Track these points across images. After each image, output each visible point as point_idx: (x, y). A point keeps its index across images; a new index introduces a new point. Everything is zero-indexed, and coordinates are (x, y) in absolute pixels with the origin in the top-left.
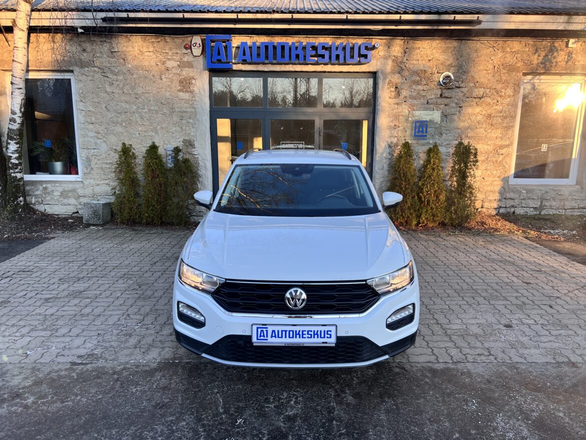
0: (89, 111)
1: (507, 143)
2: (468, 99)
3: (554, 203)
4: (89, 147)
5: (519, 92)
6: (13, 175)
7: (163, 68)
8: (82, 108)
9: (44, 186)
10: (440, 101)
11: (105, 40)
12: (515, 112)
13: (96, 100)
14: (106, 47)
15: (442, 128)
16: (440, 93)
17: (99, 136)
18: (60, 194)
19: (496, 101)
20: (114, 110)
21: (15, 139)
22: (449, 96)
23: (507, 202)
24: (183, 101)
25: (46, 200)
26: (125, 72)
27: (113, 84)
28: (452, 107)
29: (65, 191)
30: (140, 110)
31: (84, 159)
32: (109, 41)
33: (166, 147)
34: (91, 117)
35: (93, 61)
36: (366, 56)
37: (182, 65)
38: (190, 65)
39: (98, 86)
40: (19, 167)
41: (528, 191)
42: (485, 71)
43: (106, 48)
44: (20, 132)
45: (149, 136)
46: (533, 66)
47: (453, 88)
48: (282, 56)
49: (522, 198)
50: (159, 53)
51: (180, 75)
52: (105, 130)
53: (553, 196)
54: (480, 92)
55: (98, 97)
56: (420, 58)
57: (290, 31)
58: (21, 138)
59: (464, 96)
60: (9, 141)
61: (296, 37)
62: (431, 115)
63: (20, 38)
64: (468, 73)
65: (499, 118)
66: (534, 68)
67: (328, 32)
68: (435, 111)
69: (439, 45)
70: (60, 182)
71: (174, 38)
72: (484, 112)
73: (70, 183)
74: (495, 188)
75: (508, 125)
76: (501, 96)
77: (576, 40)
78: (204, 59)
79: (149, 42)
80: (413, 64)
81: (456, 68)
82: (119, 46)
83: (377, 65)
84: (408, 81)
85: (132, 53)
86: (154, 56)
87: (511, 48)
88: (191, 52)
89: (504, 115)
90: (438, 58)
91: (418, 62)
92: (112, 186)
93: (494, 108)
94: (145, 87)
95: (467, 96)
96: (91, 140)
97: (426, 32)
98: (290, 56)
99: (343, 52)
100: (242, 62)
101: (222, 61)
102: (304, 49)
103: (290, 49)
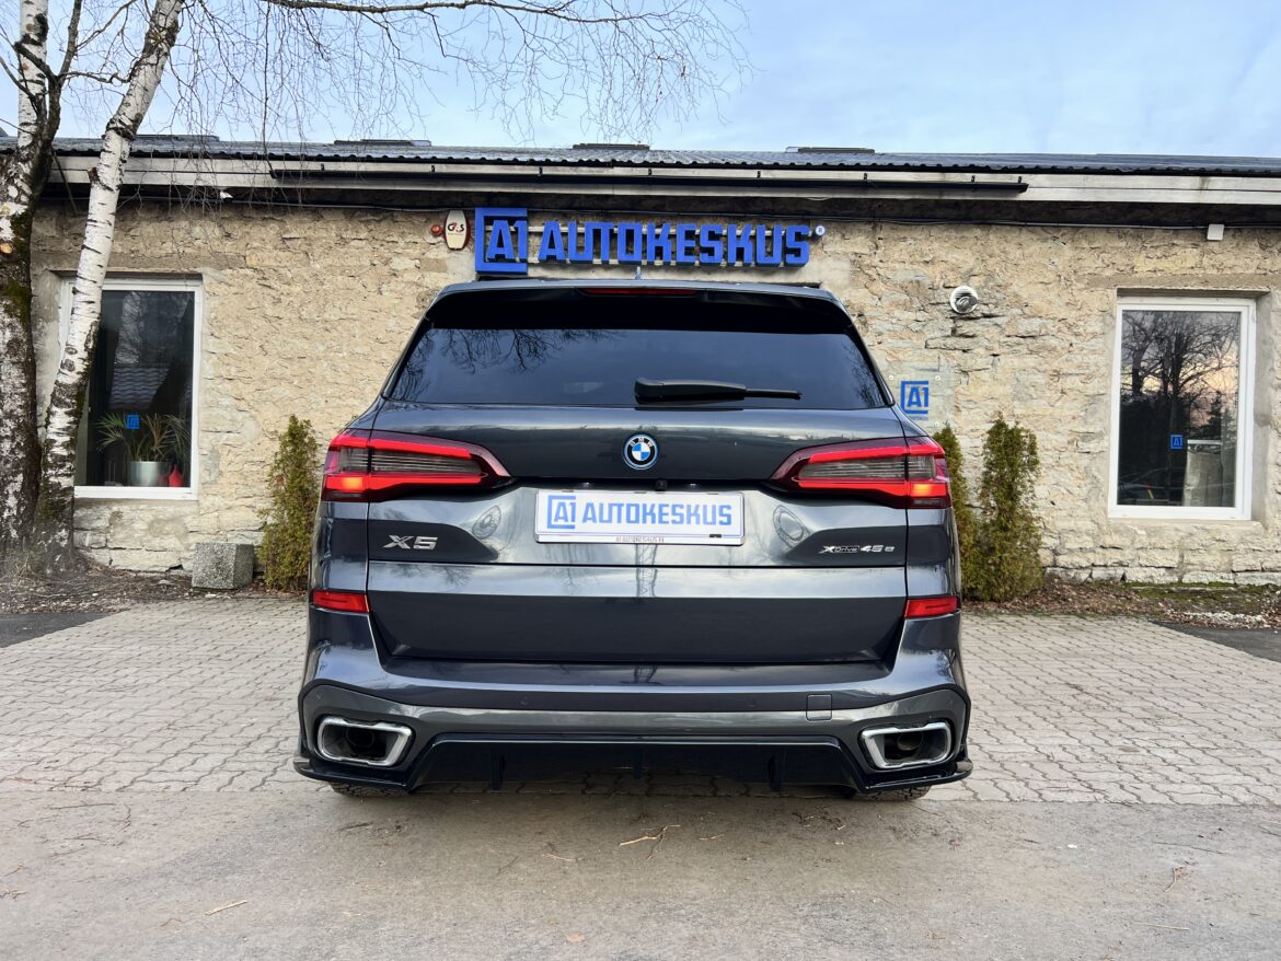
0: (226, 354)
1: (1098, 430)
2: (1009, 339)
3: (1208, 559)
4: (219, 429)
5: (1114, 327)
6: (52, 479)
7: (386, 269)
8: (211, 349)
9: (115, 508)
10: (951, 342)
11: (271, 215)
12: (1109, 366)
13: (240, 333)
15: (961, 397)
16: (952, 325)
17: (242, 405)
18: (145, 527)
19: (1067, 345)
20: (279, 353)
21: (68, 405)
22: (971, 334)
23: (1106, 552)
25: (115, 540)
26: (307, 277)
27: (279, 301)
28: (978, 354)
29: (157, 521)
31: (205, 453)
32: (279, 219)
34: (228, 367)
35: (245, 257)
36: (797, 252)
37: (424, 265)
38: (440, 266)
39: (250, 304)
40: (68, 465)
41: (1151, 532)
42: (1040, 286)
43: (272, 232)
44: (78, 392)
45: (347, 405)
46: (1137, 275)
47: (977, 318)
48: (627, 251)
49: (1139, 546)
50: (379, 242)
51: (418, 285)
52: (256, 394)
53: (1204, 542)
54: (1033, 325)
55: (247, 327)
56: (906, 258)
57: (644, 203)
58: (80, 405)
59: (1002, 333)
60: (54, 409)
61: (657, 216)
62: (934, 370)
63: (102, 204)
64: (1006, 287)
65: (1077, 378)
66: (1140, 280)
67: (721, 207)
68: (943, 361)
69: (945, 233)
70: (149, 502)
71: (409, 214)
72: (1045, 367)
73: (170, 505)
74: (1080, 523)
75: (1096, 392)
76: (1080, 335)
77: (1222, 227)
78: (470, 254)
79: (361, 222)
80: (894, 270)
81: (983, 278)
82: (299, 228)
83: (820, 271)
84: (885, 302)
85: (324, 240)
86: (368, 248)
87: (1090, 242)
88: (443, 240)
89: (1087, 372)
90: (945, 259)
91: (903, 266)
92: (259, 511)
93: (1064, 358)
94: (347, 307)
95: (1007, 333)
96: (225, 413)
97: (917, 208)
98: (645, 252)
99: (751, 243)
100: (547, 261)
101: (507, 257)
102: (673, 237)
103: (644, 238)
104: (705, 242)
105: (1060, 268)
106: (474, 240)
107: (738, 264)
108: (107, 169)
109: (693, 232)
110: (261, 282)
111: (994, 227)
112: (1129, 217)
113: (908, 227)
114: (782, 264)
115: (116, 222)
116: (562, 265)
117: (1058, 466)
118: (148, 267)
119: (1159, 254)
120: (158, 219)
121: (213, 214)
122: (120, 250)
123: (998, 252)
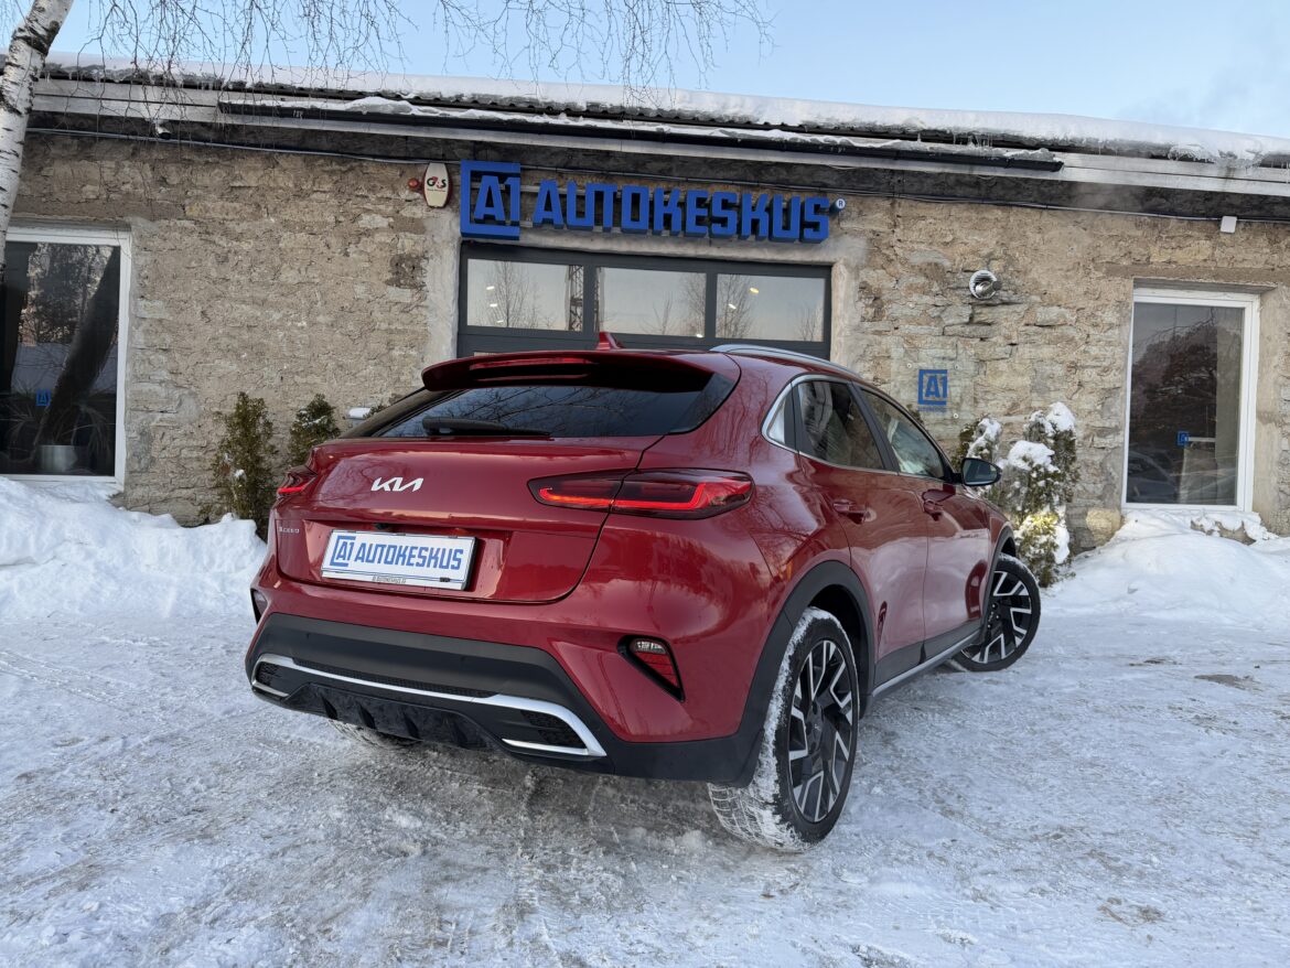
0: (160, 321)
1: (1113, 425)
2: (1024, 329)
4: (151, 407)
5: (1129, 319)
7: (354, 227)
8: (145, 314)
10: (968, 329)
11: (217, 159)
12: (1127, 359)
13: (181, 295)
14: (214, 177)
15: (979, 388)
16: (970, 312)
17: (181, 380)
19: (1085, 336)
20: (224, 321)
22: (990, 321)
24: (394, 309)
26: (259, 233)
27: (226, 259)
28: (995, 343)
30: (289, 324)
31: (134, 435)
32: (227, 163)
34: (163, 335)
35: (183, 206)
36: (815, 226)
37: (400, 225)
38: (417, 227)
39: (189, 262)
42: (1059, 272)
43: (218, 179)
45: (306, 383)
46: (1153, 266)
47: (996, 305)
48: (633, 220)
50: (346, 196)
51: (392, 247)
52: (195, 368)
54: (1052, 313)
55: (185, 290)
56: (924, 237)
59: (1018, 322)
61: (663, 180)
62: (952, 360)
64: (1025, 273)
65: (1094, 371)
66: (1157, 270)
67: (732, 174)
68: (961, 351)
69: (965, 214)
71: (382, 164)
72: (1063, 358)
75: (1112, 385)
76: (1095, 325)
77: (1235, 219)
78: (453, 214)
79: (324, 171)
80: (912, 250)
81: (1003, 262)
82: (251, 173)
83: (835, 249)
84: (903, 285)
85: (280, 191)
86: (334, 202)
87: (1108, 229)
88: (422, 197)
89: (1105, 364)
90: (965, 240)
91: (922, 247)
92: (199, 504)
93: (1082, 348)
94: (306, 269)
95: (1025, 321)
96: (157, 388)
97: (937, 185)
98: (651, 220)
99: (767, 215)
100: (543, 225)
101: (497, 218)
102: (682, 205)
103: (652, 204)
104: (718, 212)
105: (1079, 255)
106: (456, 196)
107: (752, 238)
108: (14, 87)
109: (705, 199)
110: (204, 237)
111: (1015, 209)
112: (1147, 204)
113: (927, 205)
114: (797, 242)
116: (558, 230)
118: (62, 215)
119: (1174, 244)
120: (75, 157)
121: (143, 153)
122: (28, 192)
123: (1018, 236)
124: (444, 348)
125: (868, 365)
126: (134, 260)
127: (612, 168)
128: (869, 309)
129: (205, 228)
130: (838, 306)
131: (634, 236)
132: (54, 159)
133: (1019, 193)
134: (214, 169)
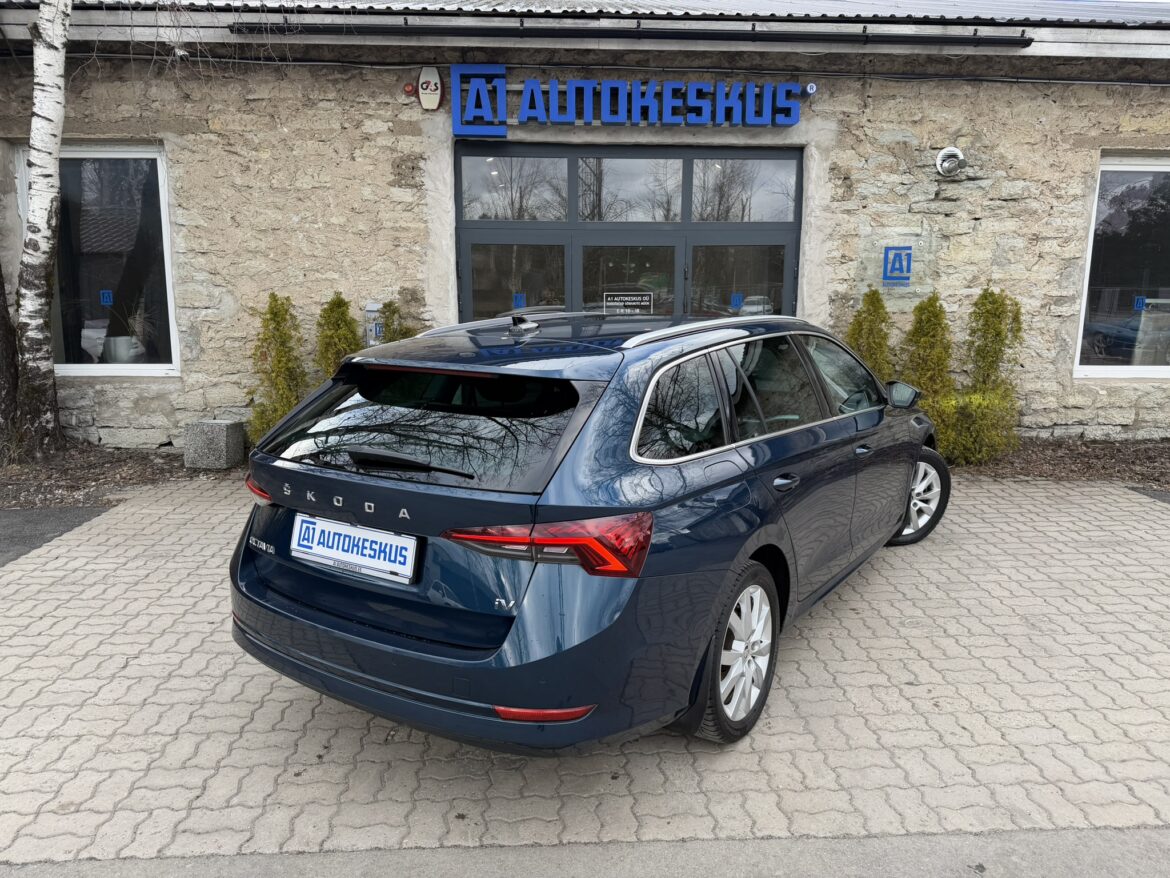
0: (197, 227)
1: (1071, 293)
2: (991, 202)
3: (1160, 416)
4: (196, 304)
5: (1095, 189)
6: (31, 364)
7: (358, 132)
8: (180, 221)
9: (98, 387)
10: (934, 206)
11: (232, 74)
12: (1087, 229)
13: (211, 203)
14: (233, 91)
15: (941, 262)
16: (936, 189)
17: (218, 280)
18: (131, 405)
19: (1048, 208)
20: (251, 225)
21: (39, 288)
22: (955, 197)
23: (1069, 412)
24: (398, 208)
25: (104, 419)
26: (276, 143)
27: (248, 168)
28: (960, 218)
29: (142, 398)
31: (184, 329)
32: (241, 77)
33: (362, 304)
34: (200, 240)
35: (207, 121)
36: (787, 112)
37: (399, 129)
38: (414, 129)
39: (217, 172)
40: (45, 348)
41: (1112, 392)
42: (1026, 146)
43: (234, 93)
44: (47, 272)
45: (326, 279)
46: (1122, 136)
47: (962, 181)
48: (612, 112)
49: (1099, 405)
50: (349, 104)
51: (393, 150)
52: (230, 268)
53: (1159, 401)
54: (1017, 188)
55: (216, 198)
56: (894, 117)
57: (626, 57)
58: (49, 285)
59: (985, 196)
60: (23, 291)
61: (640, 72)
62: (917, 235)
63: (48, 64)
64: (992, 148)
65: (1055, 242)
66: (1124, 141)
67: (707, 62)
68: (926, 226)
69: (935, 91)
70: (133, 380)
71: (380, 71)
72: (1025, 230)
73: (154, 382)
74: (1046, 385)
75: (1072, 255)
76: (1058, 197)
78: (446, 116)
79: (328, 80)
80: (882, 130)
81: (970, 139)
82: (263, 89)
83: (807, 132)
84: (872, 164)
85: (290, 102)
86: (338, 110)
87: (1079, 100)
88: (417, 100)
89: (1065, 235)
90: (934, 119)
91: (891, 126)
92: (245, 387)
93: (1044, 221)
94: (319, 174)
95: (990, 196)
96: (201, 288)
97: (906, 63)
98: (629, 111)
99: (741, 103)
100: (529, 123)
101: (486, 119)
102: (659, 95)
103: (629, 95)
104: (693, 101)
105: (1048, 127)
106: (448, 97)
107: (726, 124)
108: (49, 24)
109: (681, 89)
110: (227, 148)
111: (985, 84)
112: (1120, 74)
113: (899, 84)
114: (770, 126)
115: (66, 85)
116: (542, 126)
117: (1031, 329)
118: (104, 134)
119: (1145, 112)
120: (109, 79)
121: (169, 73)
122: (72, 115)
123: (987, 112)
124: (444, 242)
125: (836, 243)
126: (168, 173)
127: (593, 62)
128: (838, 189)
129: (227, 141)
130: (811, 189)
131: (613, 128)
132: (91, 81)
133: (990, 67)
134: (231, 83)
